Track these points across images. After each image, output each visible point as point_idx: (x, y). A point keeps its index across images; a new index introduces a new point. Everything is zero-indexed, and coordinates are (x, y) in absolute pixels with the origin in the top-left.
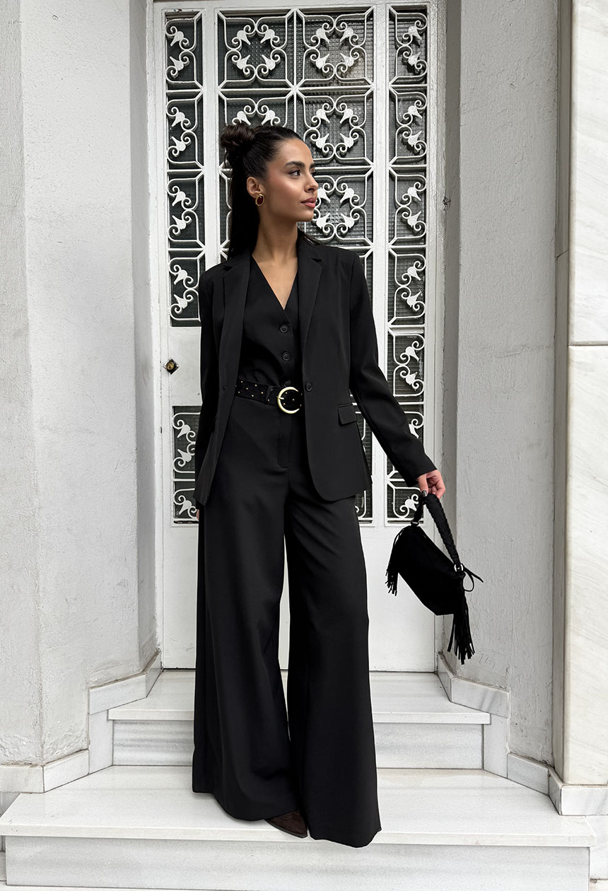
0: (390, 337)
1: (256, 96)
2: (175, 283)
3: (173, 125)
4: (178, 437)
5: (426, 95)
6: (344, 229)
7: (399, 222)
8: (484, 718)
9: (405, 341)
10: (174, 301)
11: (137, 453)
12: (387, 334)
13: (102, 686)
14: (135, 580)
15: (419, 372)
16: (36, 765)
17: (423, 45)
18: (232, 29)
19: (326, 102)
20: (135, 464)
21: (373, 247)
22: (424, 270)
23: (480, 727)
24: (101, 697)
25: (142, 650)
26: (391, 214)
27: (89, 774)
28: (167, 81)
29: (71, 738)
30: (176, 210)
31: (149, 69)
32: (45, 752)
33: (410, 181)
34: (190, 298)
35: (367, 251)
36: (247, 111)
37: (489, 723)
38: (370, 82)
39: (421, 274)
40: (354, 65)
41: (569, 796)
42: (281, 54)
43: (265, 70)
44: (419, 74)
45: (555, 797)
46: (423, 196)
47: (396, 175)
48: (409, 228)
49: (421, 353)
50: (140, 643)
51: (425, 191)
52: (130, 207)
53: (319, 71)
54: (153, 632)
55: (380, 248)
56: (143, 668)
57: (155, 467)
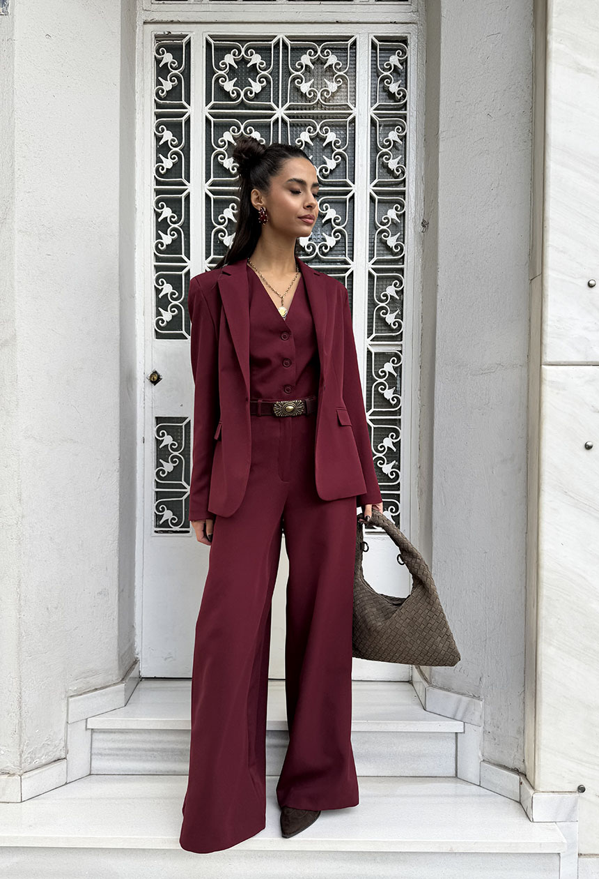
0: (369, 353)
1: (242, 118)
2: (160, 296)
3: (161, 143)
4: (161, 447)
5: (406, 121)
6: (326, 248)
7: (378, 243)
8: (458, 726)
9: (383, 357)
10: (159, 314)
11: (120, 462)
12: (366, 351)
13: (81, 695)
14: (116, 589)
15: (396, 387)
16: (14, 774)
17: (404, 74)
18: (220, 53)
19: (309, 125)
20: (118, 473)
21: (353, 266)
22: (403, 289)
23: (454, 735)
24: (80, 706)
25: (121, 659)
26: (372, 235)
27: (66, 784)
28: (155, 100)
29: (49, 747)
30: (162, 226)
31: (138, 88)
32: (23, 761)
33: (391, 203)
34: (174, 311)
35: (347, 270)
36: (234, 131)
37: (462, 731)
38: (352, 107)
39: (400, 293)
40: (337, 91)
41: (541, 805)
42: (266, 78)
43: (251, 93)
44: (399, 101)
45: (527, 804)
46: (402, 218)
47: (377, 197)
48: (389, 249)
49: (398, 369)
50: (119, 652)
51: (404, 213)
52: (118, 222)
53: (303, 95)
54: (131, 641)
55: (361, 266)
56: (122, 677)
57: (137, 476)
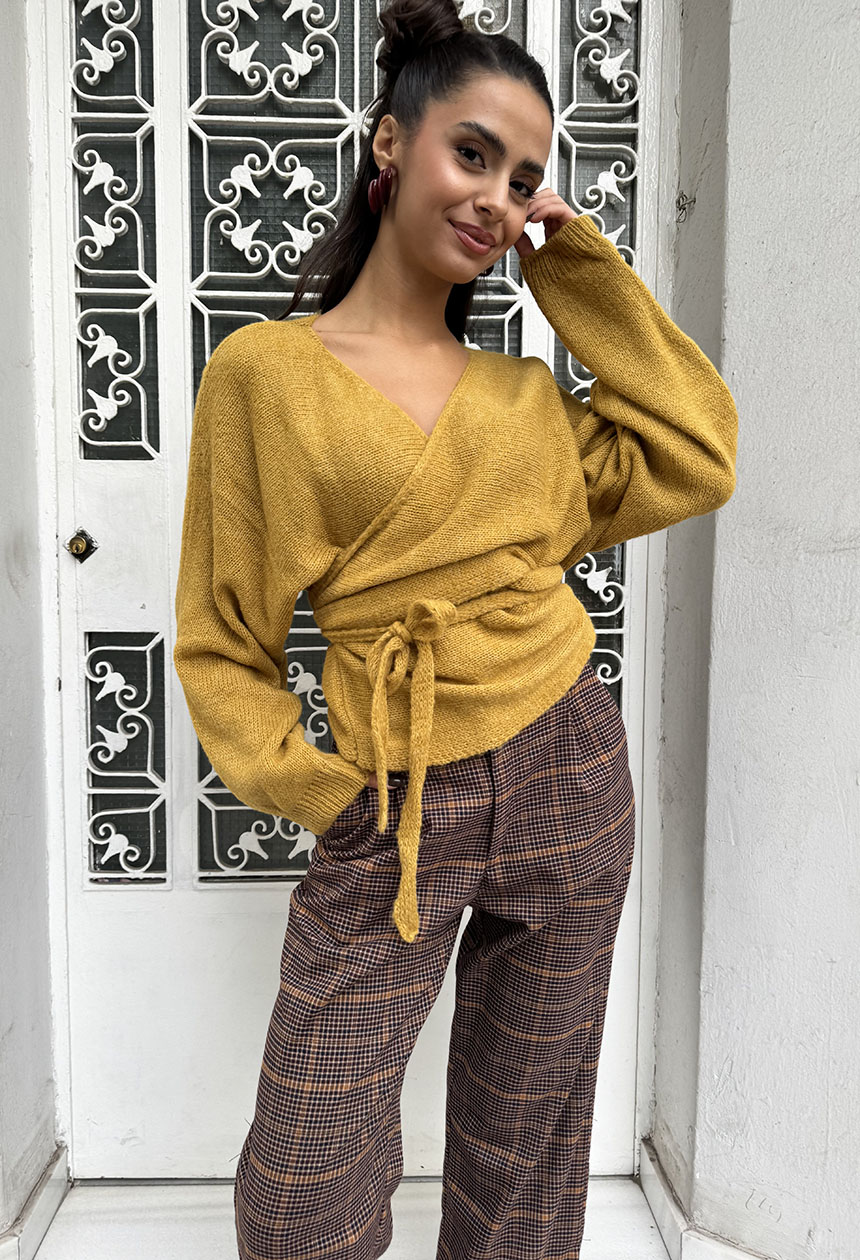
2: (90, 363)
3: (84, 13)
4: (98, 698)
10: (89, 403)
15: (613, 565)
30: (93, 204)
33: (603, 160)
34: (122, 397)
35: (508, 305)
46: (628, 194)
57: (47, 764)
